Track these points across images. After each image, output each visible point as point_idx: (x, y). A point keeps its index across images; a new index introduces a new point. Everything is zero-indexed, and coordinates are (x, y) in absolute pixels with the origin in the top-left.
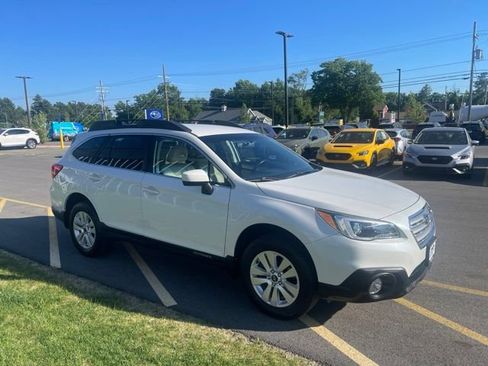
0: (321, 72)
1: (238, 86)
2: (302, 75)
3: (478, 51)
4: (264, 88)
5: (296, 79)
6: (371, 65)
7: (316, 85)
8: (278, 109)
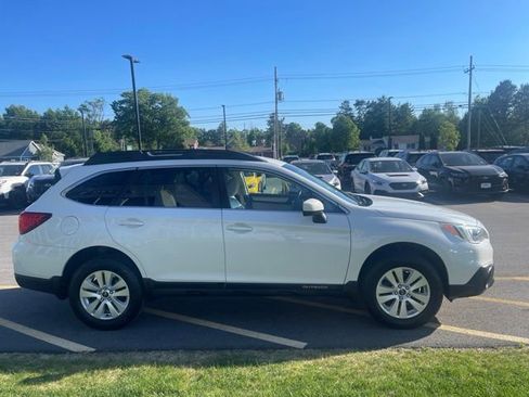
0: (122, 102)
1: (11, 112)
2: (98, 104)
3: (280, 93)
4: (48, 116)
5: (91, 108)
6: (177, 100)
7: (118, 117)
8: (70, 142)
